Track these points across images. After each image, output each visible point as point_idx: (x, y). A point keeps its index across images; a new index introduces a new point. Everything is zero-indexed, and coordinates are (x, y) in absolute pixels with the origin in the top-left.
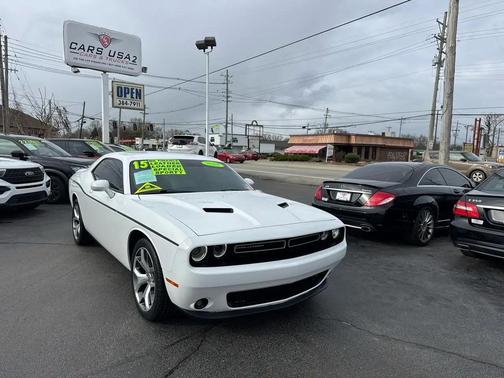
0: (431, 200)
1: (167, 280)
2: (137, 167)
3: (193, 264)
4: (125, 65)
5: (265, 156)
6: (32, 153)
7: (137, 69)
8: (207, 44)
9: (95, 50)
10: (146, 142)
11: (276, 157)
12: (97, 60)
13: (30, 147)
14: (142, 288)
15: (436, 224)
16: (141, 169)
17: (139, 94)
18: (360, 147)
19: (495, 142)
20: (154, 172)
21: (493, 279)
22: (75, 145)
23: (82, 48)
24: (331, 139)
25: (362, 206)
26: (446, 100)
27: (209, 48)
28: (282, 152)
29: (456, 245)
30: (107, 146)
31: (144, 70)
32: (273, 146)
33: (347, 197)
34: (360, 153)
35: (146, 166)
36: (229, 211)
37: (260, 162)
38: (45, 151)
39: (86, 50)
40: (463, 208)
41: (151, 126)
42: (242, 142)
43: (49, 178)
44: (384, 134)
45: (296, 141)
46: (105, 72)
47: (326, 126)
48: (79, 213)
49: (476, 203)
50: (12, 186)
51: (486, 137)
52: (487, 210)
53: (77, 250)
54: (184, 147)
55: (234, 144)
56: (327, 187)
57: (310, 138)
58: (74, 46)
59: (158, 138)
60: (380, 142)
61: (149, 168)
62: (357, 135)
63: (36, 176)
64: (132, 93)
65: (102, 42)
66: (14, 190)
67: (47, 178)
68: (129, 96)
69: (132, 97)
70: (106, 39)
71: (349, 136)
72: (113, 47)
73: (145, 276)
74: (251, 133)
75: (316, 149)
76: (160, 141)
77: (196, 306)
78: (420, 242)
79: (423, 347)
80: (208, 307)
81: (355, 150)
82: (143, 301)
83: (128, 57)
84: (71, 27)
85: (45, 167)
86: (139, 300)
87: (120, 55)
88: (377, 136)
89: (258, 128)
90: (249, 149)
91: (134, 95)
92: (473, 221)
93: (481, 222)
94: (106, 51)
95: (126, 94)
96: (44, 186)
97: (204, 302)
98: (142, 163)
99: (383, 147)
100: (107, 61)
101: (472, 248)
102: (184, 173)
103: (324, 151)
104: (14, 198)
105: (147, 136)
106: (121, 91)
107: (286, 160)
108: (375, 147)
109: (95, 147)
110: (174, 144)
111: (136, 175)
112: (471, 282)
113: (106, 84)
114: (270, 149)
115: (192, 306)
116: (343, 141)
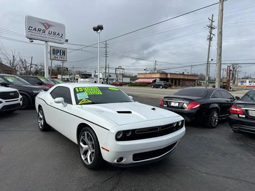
0: (216, 105)
1: (102, 148)
2: (77, 91)
3: (117, 139)
4: (57, 38)
5: (125, 84)
6: (11, 83)
7: (63, 40)
8: (98, 28)
9: (42, 31)
10: (64, 77)
11: (131, 84)
12: (43, 35)
13: (10, 80)
14: (86, 153)
15: (219, 117)
16: (80, 92)
17: (64, 53)
18: (172, 79)
19: (236, 77)
20: (87, 94)
21: (250, 143)
22: (32, 79)
23: (35, 29)
24: (158, 76)
25: (184, 109)
26: (218, 57)
27: (100, 30)
28: (134, 82)
29: (232, 127)
30: (49, 79)
31: (67, 41)
32: (129, 79)
33: (177, 105)
34: (172, 82)
35: (82, 90)
36: (130, 112)
37: (123, 87)
38: (17, 83)
39: (37, 30)
40: (235, 109)
41: (67, 69)
42: (114, 77)
43: (21, 97)
44: (183, 73)
45: (141, 76)
46: (46, 42)
47: (155, 69)
48: (43, 114)
49: (241, 107)
50: (4, 101)
51: (233, 74)
52: (246, 110)
53: (42, 134)
54: (87, 80)
55: (110, 78)
56: (166, 100)
57: (148, 75)
58: (30, 28)
59: (70, 75)
60: (182, 77)
61: (84, 91)
62: (171, 74)
63: (15, 95)
64: (60, 52)
65: (45, 27)
66: (5, 103)
67: (20, 97)
68: (59, 54)
69: (60, 54)
70: (47, 25)
71: (167, 74)
72: (51, 29)
73: (87, 146)
74: (118, 72)
75: (151, 81)
76: (71, 76)
77: (117, 161)
78: (212, 126)
79: (227, 178)
80: (124, 161)
81: (170, 81)
82: (86, 159)
83: (58, 34)
84: (29, 19)
85: (19, 91)
86: (83, 159)
87: (54, 34)
88: (180, 74)
89: (121, 70)
90: (117, 80)
91: (62, 54)
92: (240, 116)
93: (244, 116)
94: (47, 32)
95: (57, 53)
96: (19, 100)
97: (121, 159)
98: (80, 89)
99: (183, 80)
100: (48, 37)
101: (240, 128)
102: (101, 93)
103: (155, 81)
104: (4, 107)
105: (63, 74)
106: (55, 51)
107: (136, 86)
108: (179, 80)
109: (43, 80)
110: (81, 78)
111: (77, 95)
112: (241, 146)
113: (47, 48)
114: (127, 80)
115: (115, 161)
116: (164, 76)
